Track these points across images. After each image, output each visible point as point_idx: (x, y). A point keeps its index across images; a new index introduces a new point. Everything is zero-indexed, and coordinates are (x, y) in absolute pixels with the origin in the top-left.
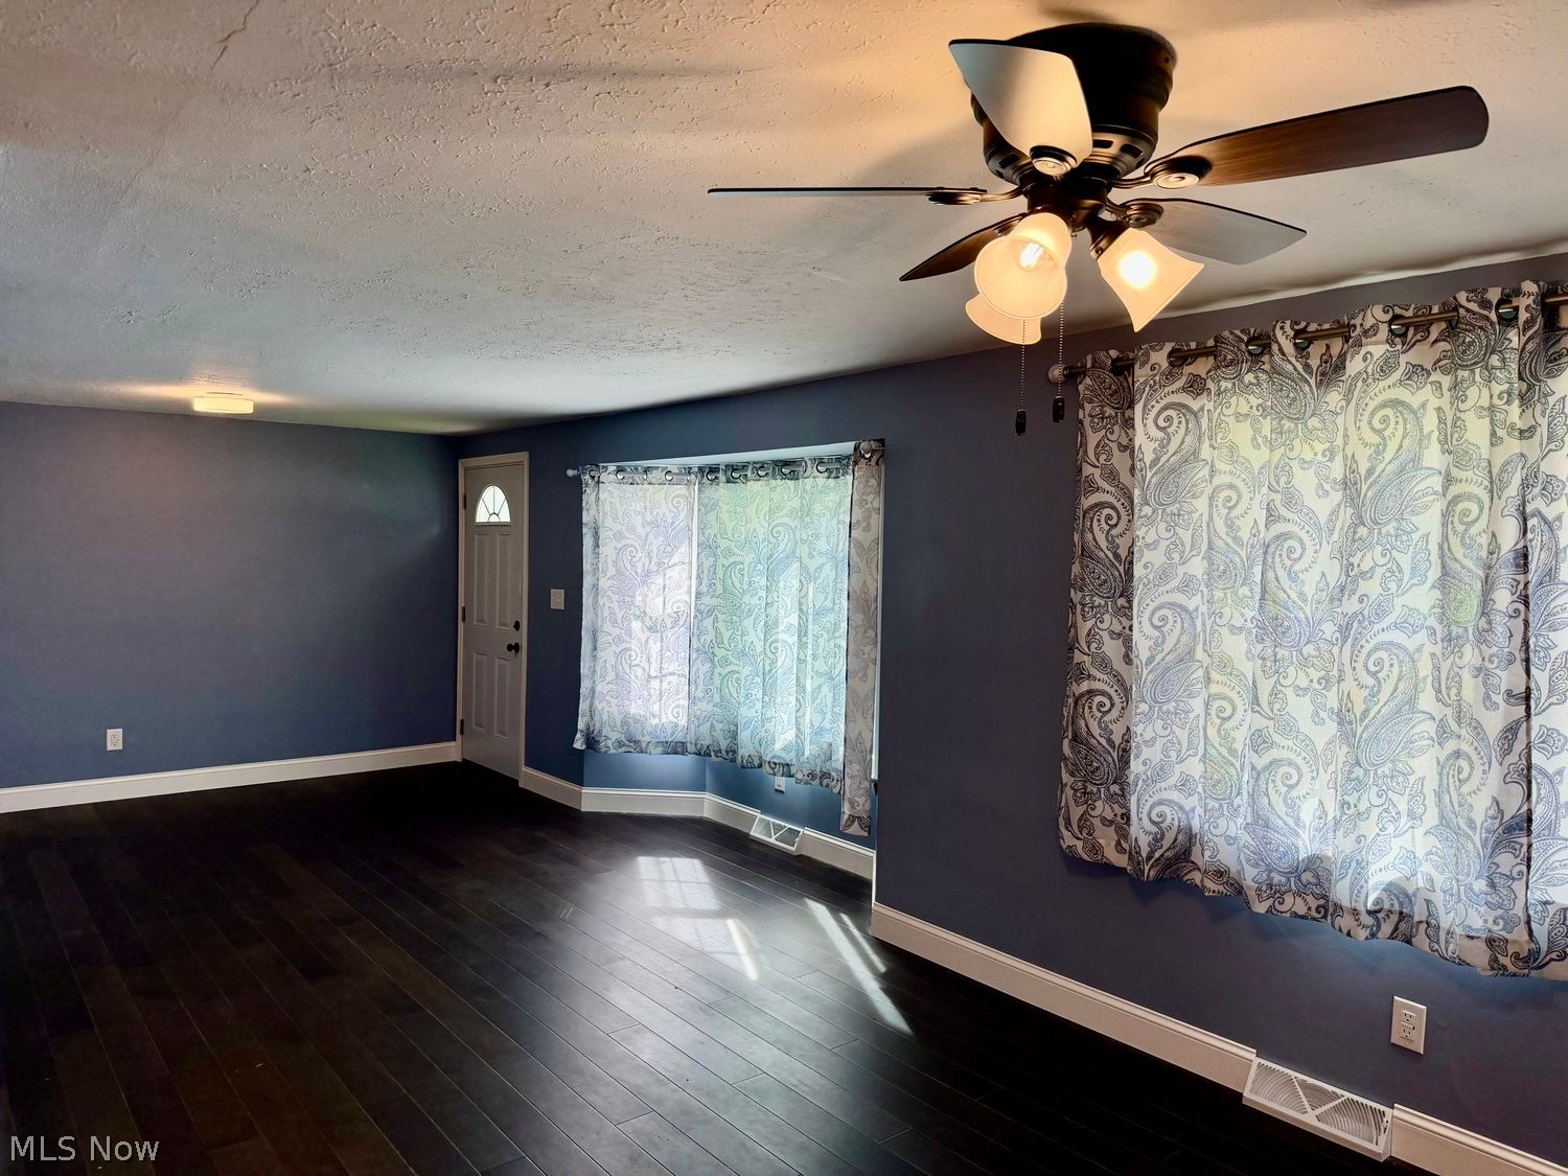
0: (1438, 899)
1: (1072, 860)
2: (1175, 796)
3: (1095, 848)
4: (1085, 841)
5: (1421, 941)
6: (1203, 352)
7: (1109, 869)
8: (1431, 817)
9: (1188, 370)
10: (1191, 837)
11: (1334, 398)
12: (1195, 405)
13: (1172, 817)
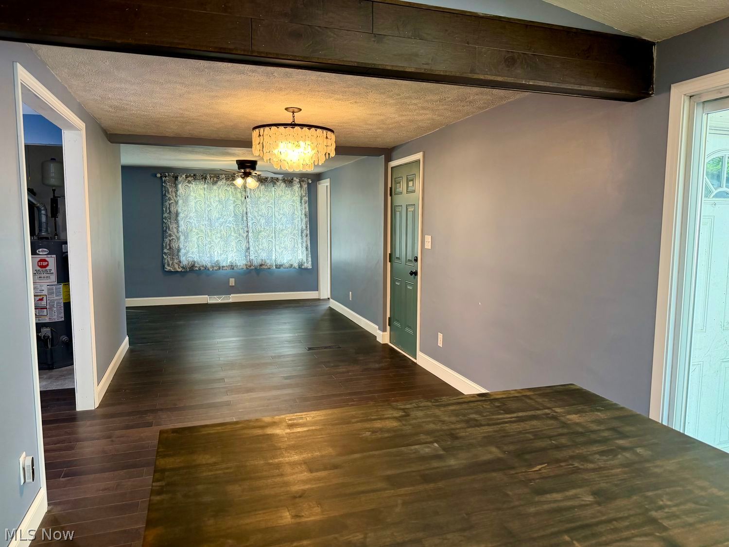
0: (237, 262)
1: (170, 272)
2: (191, 255)
3: (175, 268)
4: (173, 268)
5: (235, 268)
6: (190, 176)
7: (177, 272)
8: (235, 250)
9: (188, 179)
10: (195, 262)
11: (215, 187)
12: (189, 185)
13: (191, 259)
